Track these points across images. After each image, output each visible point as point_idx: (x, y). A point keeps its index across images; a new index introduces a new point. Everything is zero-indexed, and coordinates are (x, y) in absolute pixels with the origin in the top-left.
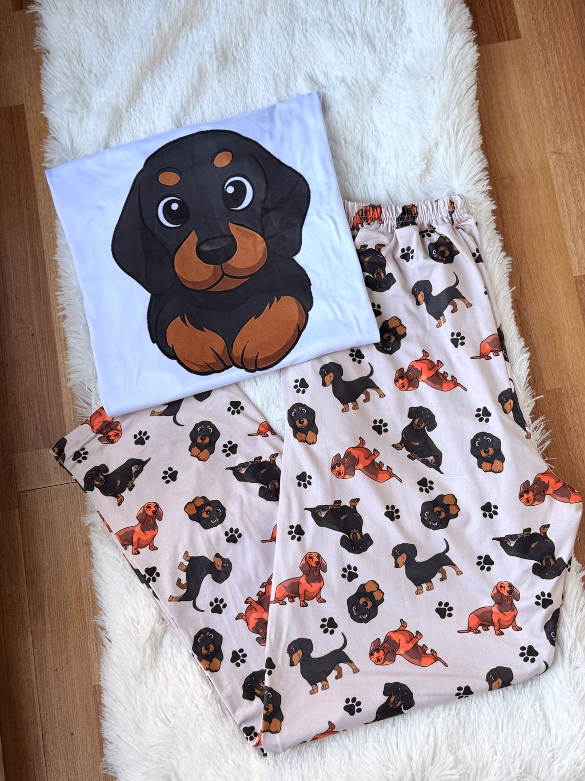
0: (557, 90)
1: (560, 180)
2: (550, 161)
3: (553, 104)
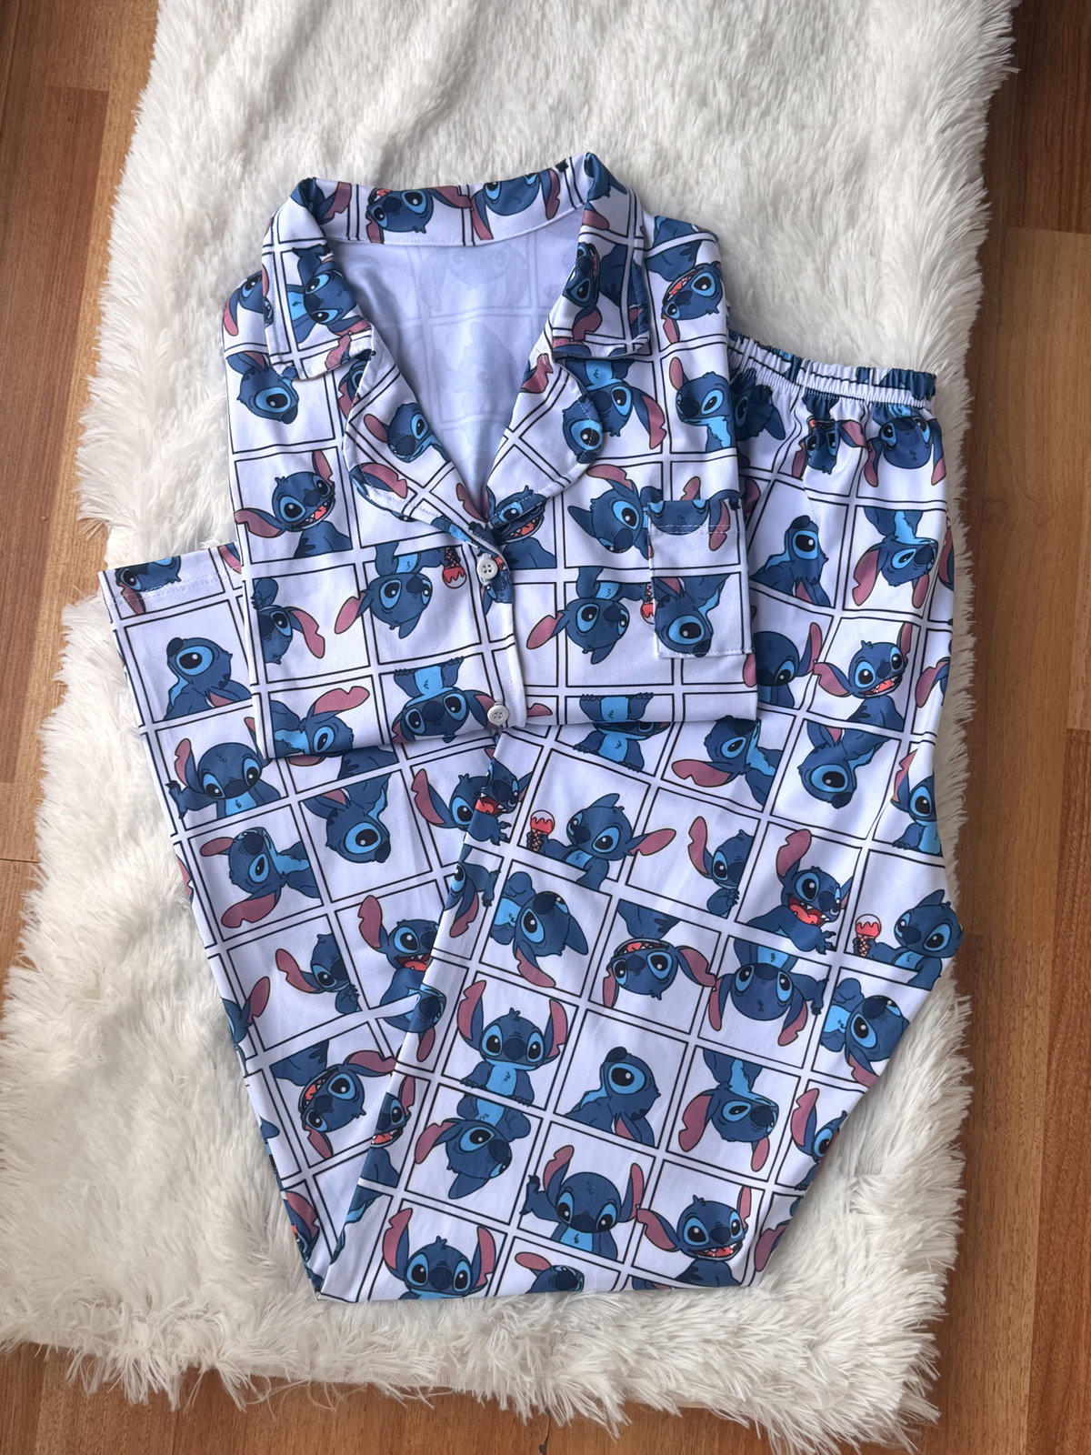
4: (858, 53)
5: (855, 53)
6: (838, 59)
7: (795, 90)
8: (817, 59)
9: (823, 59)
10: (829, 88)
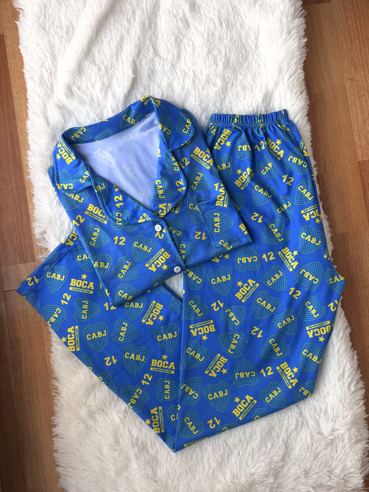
0: (353, 38)
1: (352, 98)
2: (347, 85)
3: (350, 47)
4: (258, 58)
5: (257, 57)
6: (252, 61)
7: (240, 75)
8: (245, 63)
9: (247, 62)
10: (251, 72)
